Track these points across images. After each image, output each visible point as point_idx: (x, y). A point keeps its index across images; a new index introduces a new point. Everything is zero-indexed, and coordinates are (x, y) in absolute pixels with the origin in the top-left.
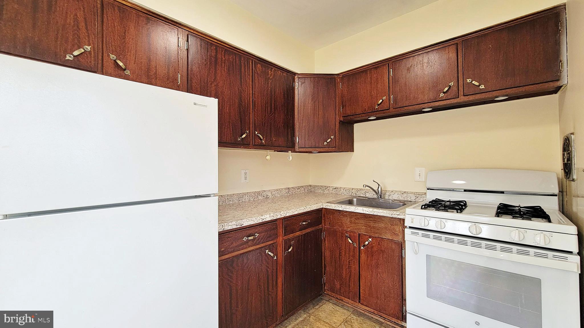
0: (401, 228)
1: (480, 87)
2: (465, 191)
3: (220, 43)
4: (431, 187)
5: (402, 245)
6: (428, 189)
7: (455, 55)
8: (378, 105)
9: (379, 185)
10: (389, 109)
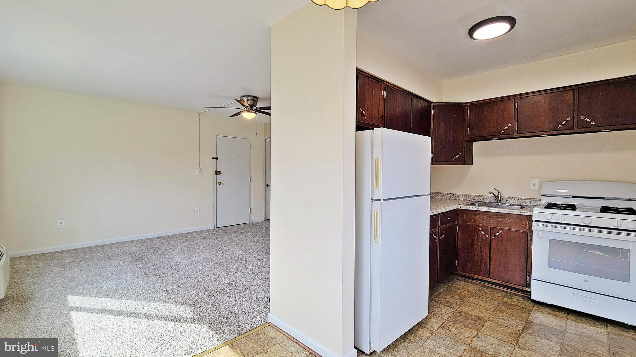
0: (527, 222)
1: (592, 123)
2: (573, 197)
3: (398, 88)
4: (545, 194)
5: (528, 234)
6: (542, 196)
7: (572, 97)
8: (504, 130)
9: (499, 192)
10: (514, 134)
